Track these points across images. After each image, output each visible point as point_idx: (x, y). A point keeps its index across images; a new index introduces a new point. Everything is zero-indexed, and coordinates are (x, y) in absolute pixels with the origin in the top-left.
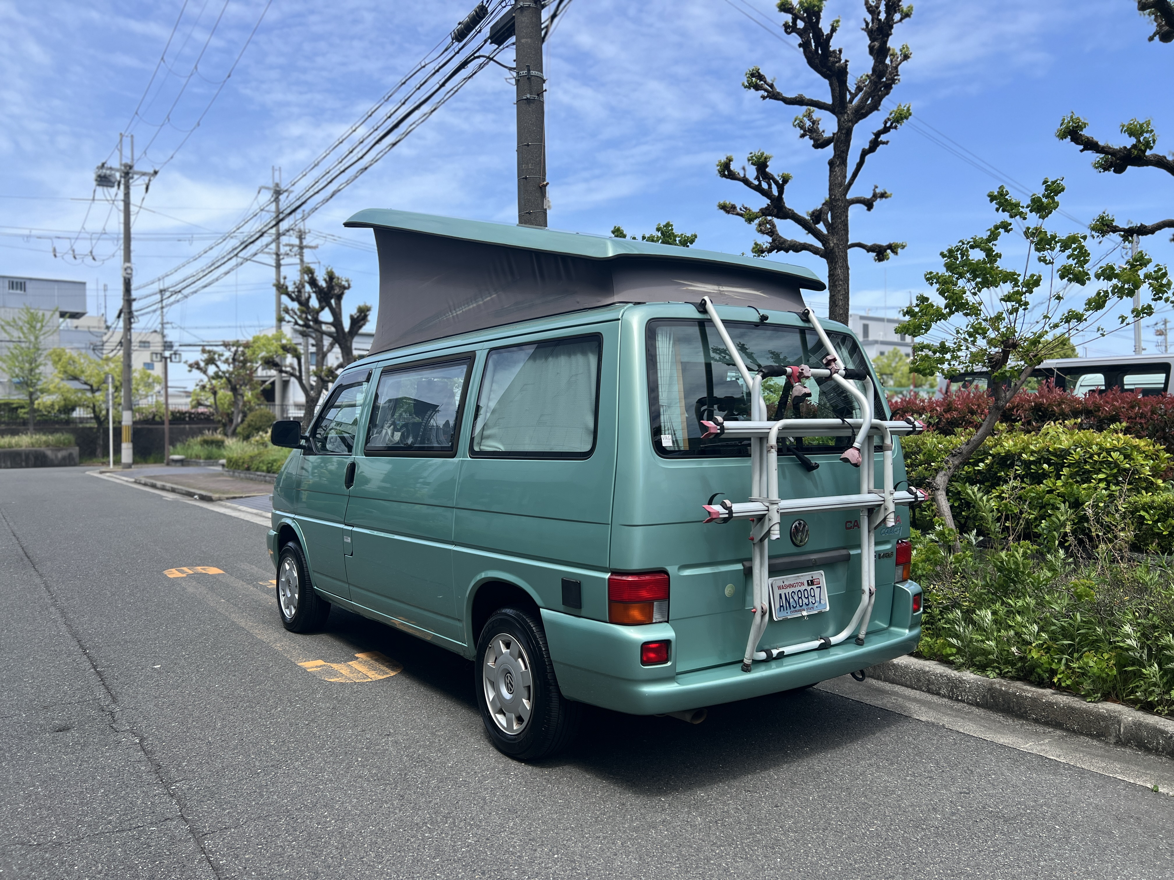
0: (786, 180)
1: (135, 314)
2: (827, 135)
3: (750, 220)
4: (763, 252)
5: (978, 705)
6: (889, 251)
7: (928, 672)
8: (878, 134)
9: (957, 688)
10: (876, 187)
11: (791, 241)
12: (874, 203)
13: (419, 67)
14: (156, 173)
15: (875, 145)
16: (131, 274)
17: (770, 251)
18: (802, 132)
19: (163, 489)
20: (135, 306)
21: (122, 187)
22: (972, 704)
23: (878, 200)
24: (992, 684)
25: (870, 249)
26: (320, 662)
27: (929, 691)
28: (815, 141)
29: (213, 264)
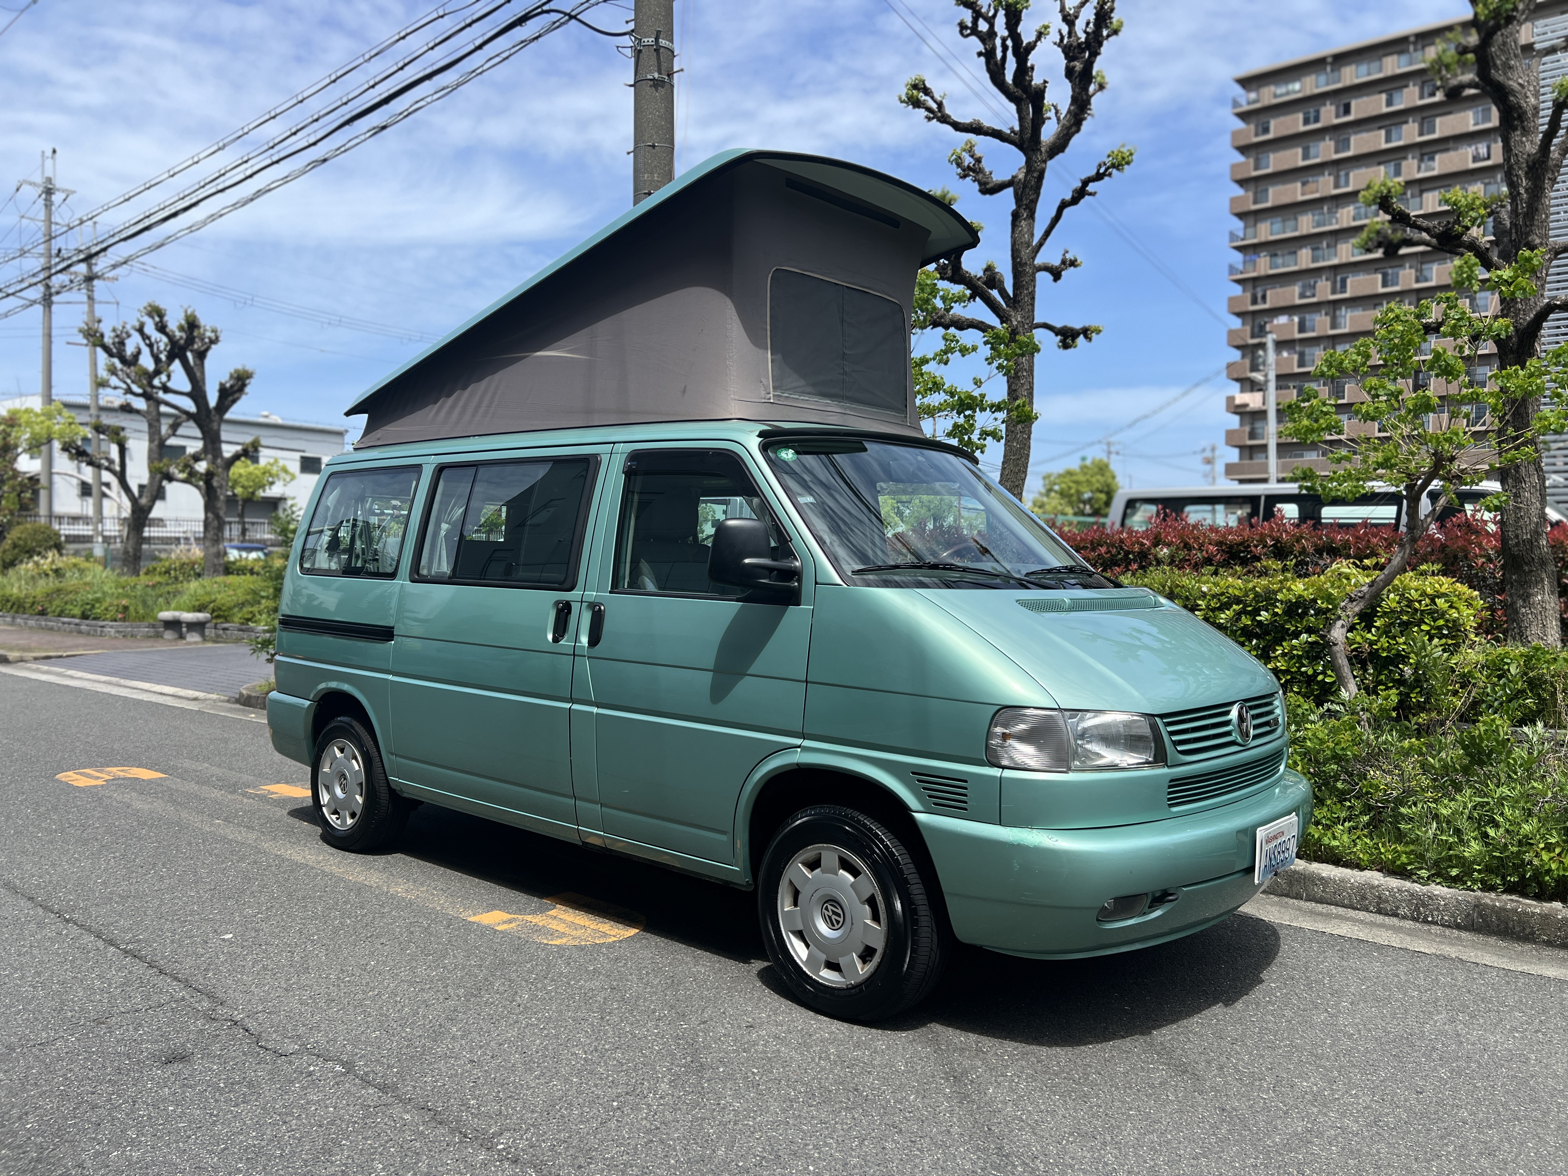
5: (1458, 927)
6: (1082, 336)
8: (1086, 183)
9: (1424, 905)
10: (1066, 252)
11: (955, 316)
12: (1062, 273)
15: (1080, 194)
18: (961, 171)
22: (1449, 927)
23: (1067, 269)
24: (1477, 898)
25: (1057, 331)
26: (501, 914)
28: (980, 184)
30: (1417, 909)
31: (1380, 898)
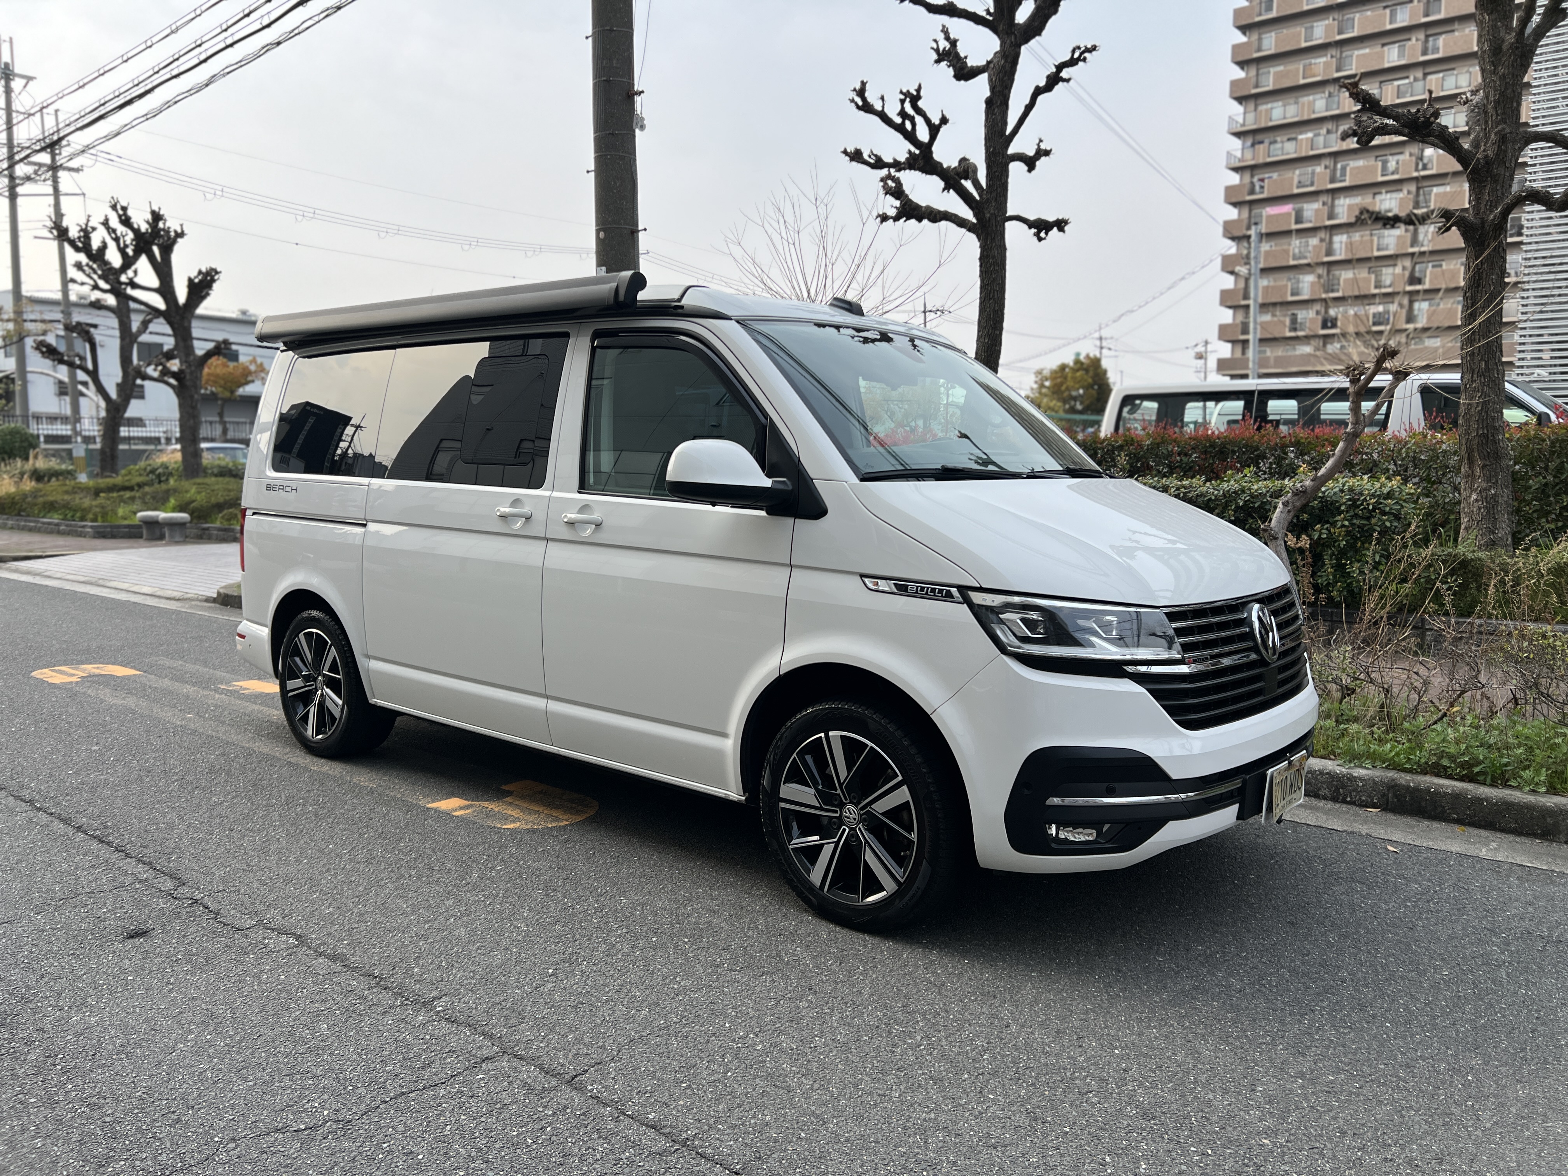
0: (944, 120)
4: (886, 219)
5: (1374, 807)
6: (1055, 229)
8: (1060, 67)
11: (928, 207)
15: (1053, 80)
17: (896, 219)
18: (937, 55)
22: (1365, 806)
23: (1042, 158)
24: (1394, 779)
25: (1031, 224)
26: (459, 801)
28: (957, 69)
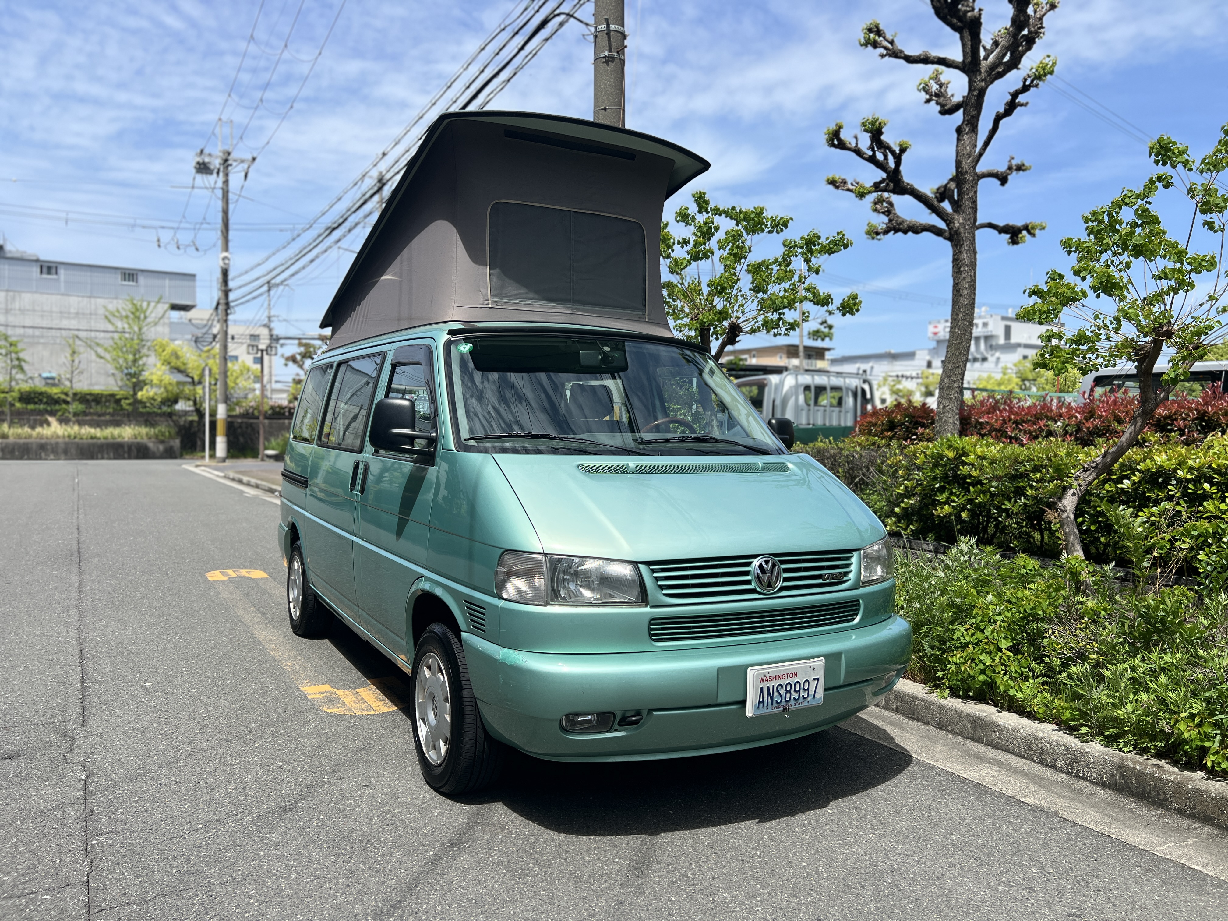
0: (903, 150)
1: (232, 304)
2: (957, 98)
3: (861, 195)
4: (877, 233)
5: (1104, 785)
6: (1024, 233)
7: (1041, 738)
8: (1015, 95)
9: (1077, 761)
10: (1013, 158)
11: (911, 222)
12: (1009, 177)
13: (499, 30)
14: (254, 159)
15: (1011, 107)
16: (228, 264)
17: (886, 232)
18: (928, 97)
19: (248, 484)
20: (232, 296)
21: (221, 174)
22: (1096, 784)
23: (1014, 173)
24: (1122, 759)
25: (1003, 230)
26: (327, 687)
27: (1042, 762)
28: (942, 106)
29: (300, 252)
30: (1071, 764)
31: (1043, 750)
